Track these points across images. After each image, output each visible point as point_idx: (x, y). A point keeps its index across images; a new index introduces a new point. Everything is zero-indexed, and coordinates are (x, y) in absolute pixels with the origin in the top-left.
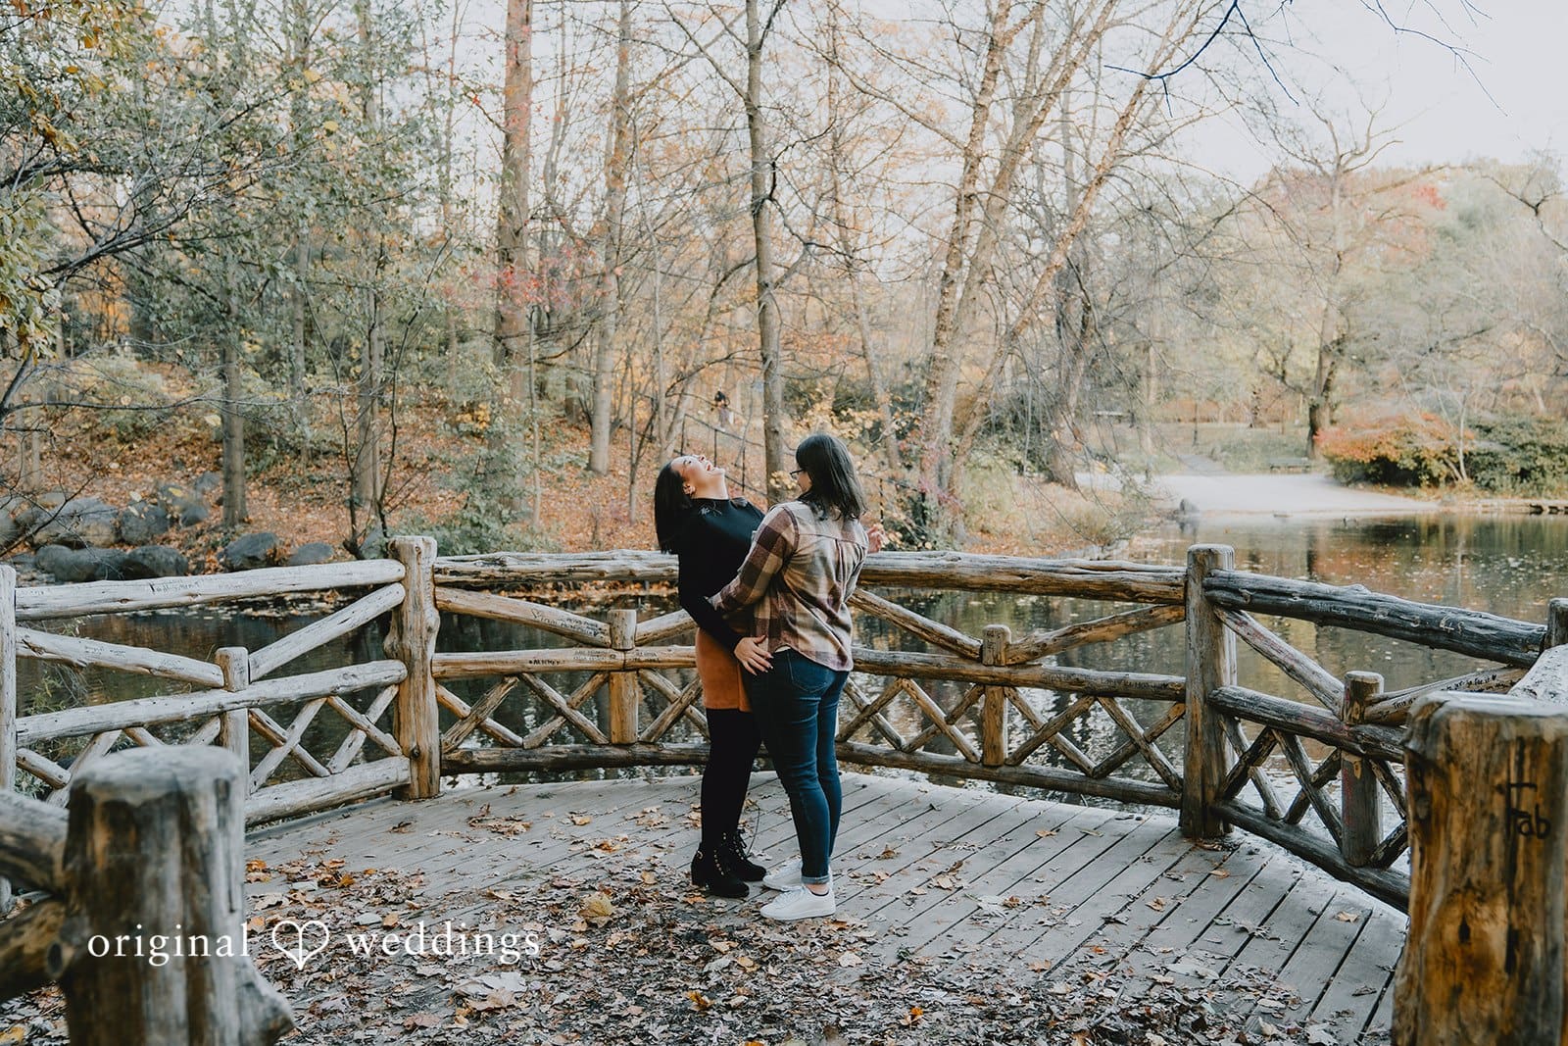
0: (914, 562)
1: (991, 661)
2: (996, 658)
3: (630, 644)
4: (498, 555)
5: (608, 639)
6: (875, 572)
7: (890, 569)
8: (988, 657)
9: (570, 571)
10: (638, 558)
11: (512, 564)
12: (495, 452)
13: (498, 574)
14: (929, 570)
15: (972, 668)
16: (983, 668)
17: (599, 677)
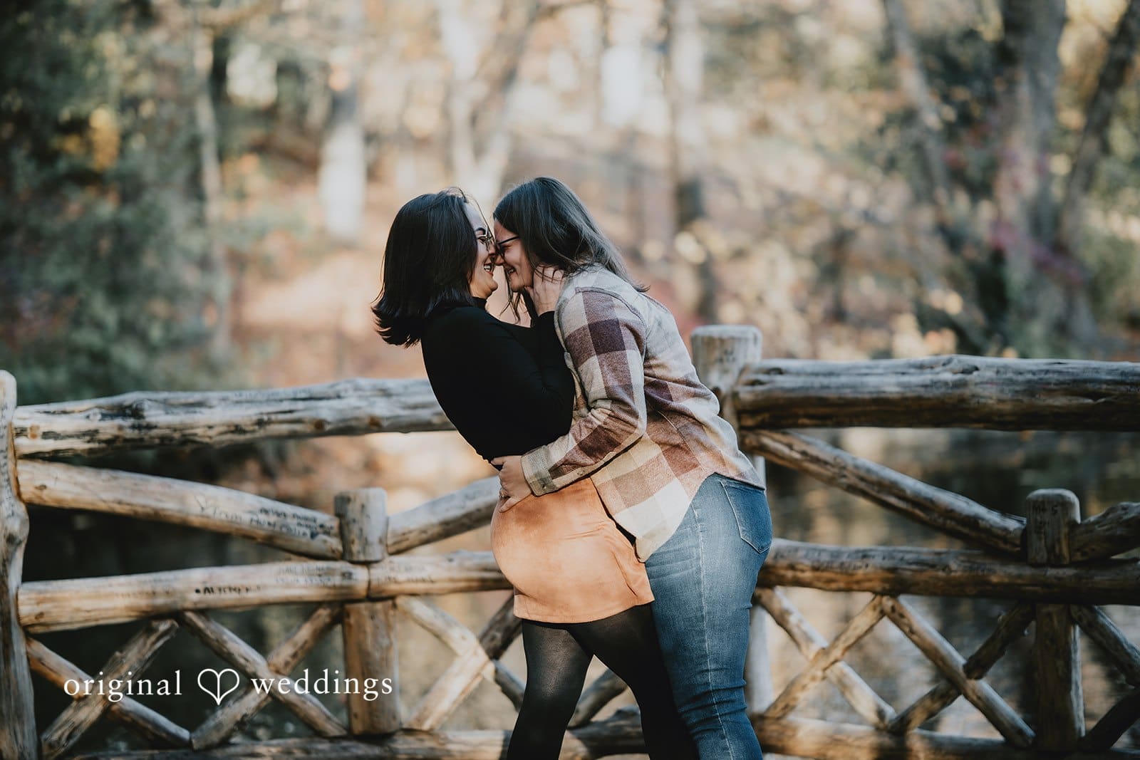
0: (893, 379)
1: (1043, 556)
2: (1051, 550)
3: (376, 552)
4: (129, 398)
5: (335, 543)
6: (822, 401)
7: (848, 394)
8: (1038, 549)
9: (260, 423)
10: (386, 393)
11: (156, 416)
12: (128, 215)
13: (130, 434)
14: (922, 391)
15: (1001, 573)
16: (1027, 571)
17: (323, 614)
